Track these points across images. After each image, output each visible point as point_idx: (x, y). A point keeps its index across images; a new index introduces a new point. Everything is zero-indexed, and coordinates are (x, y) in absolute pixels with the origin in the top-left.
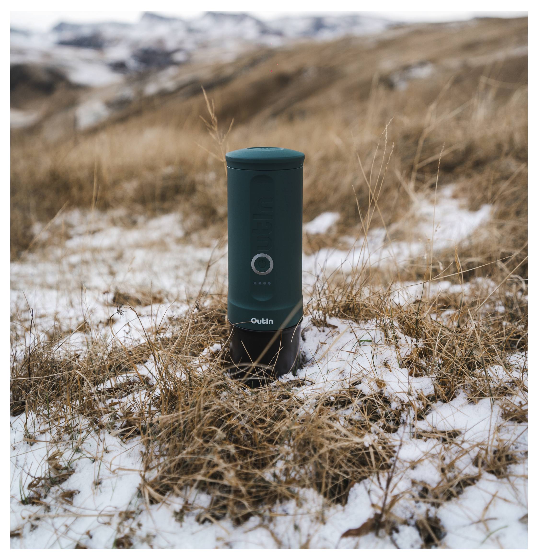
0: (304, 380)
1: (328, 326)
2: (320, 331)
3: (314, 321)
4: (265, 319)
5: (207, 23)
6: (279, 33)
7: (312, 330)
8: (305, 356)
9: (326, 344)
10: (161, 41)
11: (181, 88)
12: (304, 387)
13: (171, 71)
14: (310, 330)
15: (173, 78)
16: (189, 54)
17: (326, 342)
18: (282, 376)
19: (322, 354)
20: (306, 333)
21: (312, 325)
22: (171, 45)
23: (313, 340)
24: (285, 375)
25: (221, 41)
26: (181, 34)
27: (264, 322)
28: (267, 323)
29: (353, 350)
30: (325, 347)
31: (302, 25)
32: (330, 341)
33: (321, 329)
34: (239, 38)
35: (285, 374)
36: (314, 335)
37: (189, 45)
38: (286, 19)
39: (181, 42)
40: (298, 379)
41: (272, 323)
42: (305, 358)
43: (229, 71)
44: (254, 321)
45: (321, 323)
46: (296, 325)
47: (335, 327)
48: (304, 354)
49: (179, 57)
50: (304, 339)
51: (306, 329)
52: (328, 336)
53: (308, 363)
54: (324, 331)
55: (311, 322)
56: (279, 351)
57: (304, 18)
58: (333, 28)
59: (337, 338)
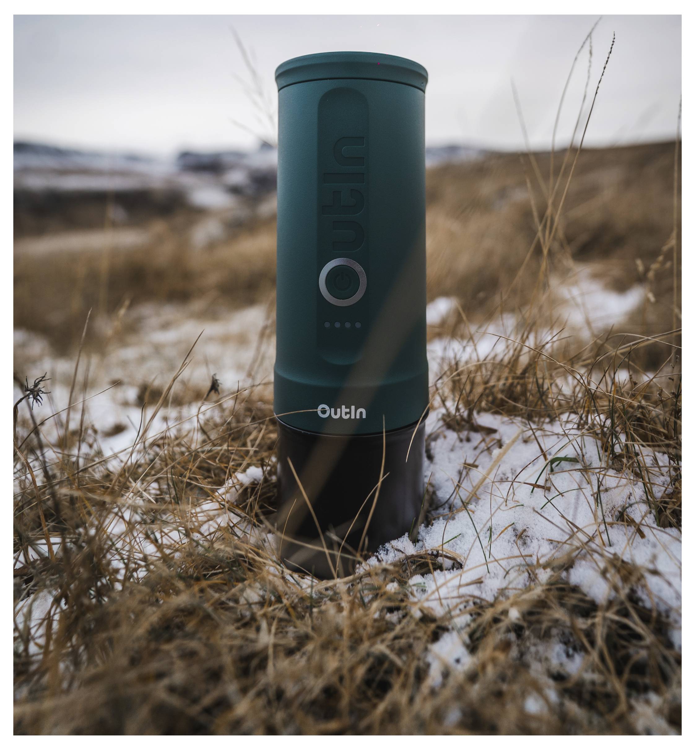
0: (437, 555)
1: (477, 429)
2: (461, 440)
3: (448, 420)
4: (348, 407)
7: (445, 437)
8: (434, 493)
9: (477, 467)
12: (437, 573)
14: (442, 437)
17: (476, 463)
18: (387, 545)
19: (470, 489)
20: (433, 444)
21: (444, 428)
23: (449, 459)
24: (394, 543)
28: (353, 417)
29: (541, 482)
30: (476, 475)
32: (484, 461)
33: (464, 434)
35: (394, 539)
36: (451, 447)
40: (422, 552)
42: (434, 497)
45: (463, 423)
46: (416, 423)
47: (490, 431)
48: (431, 489)
50: (430, 457)
51: (433, 436)
52: (478, 451)
53: (441, 511)
54: (468, 440)
55: (441, 423)
56: (379, 484)
59: (500, 454)
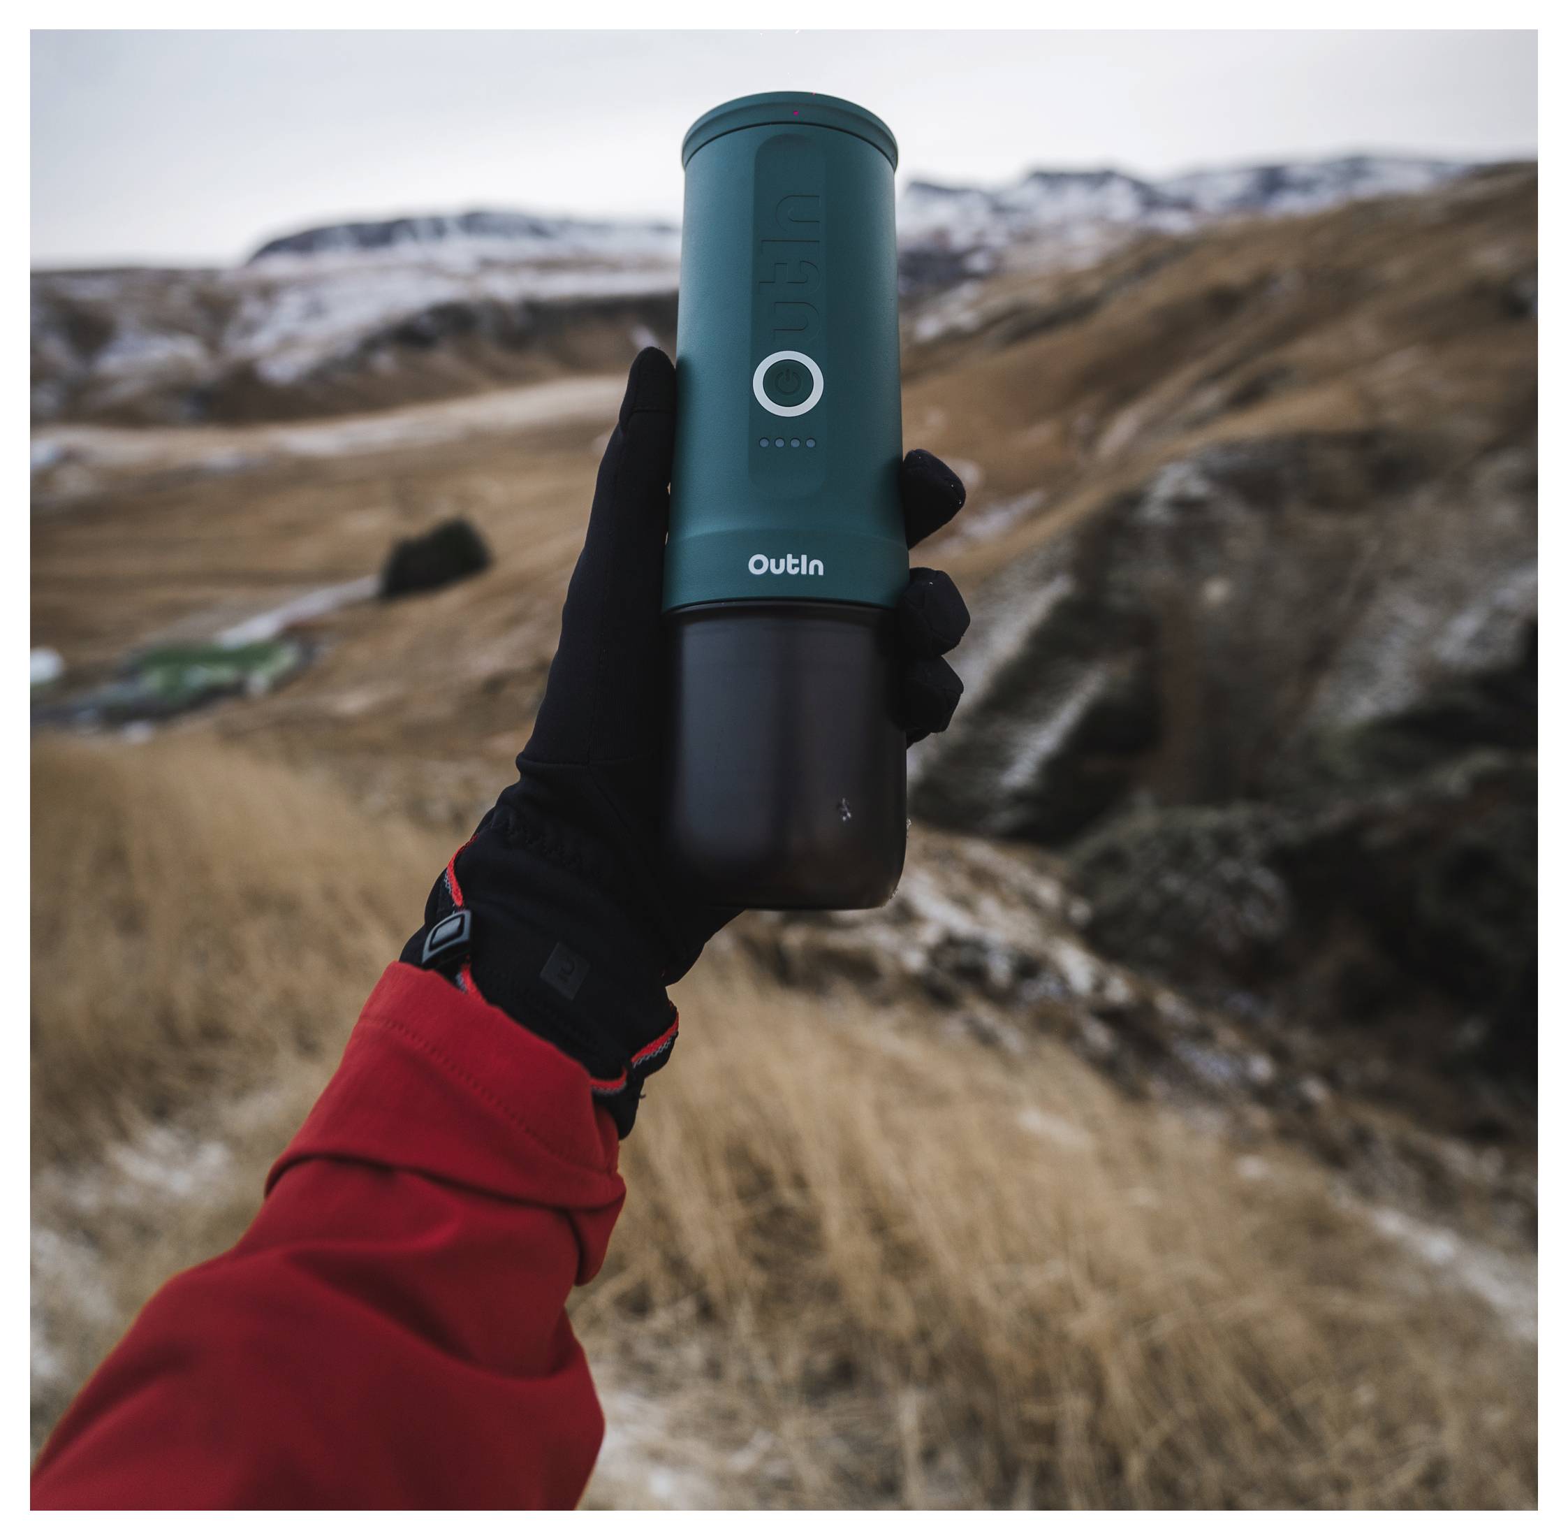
4: (797, 556)
5: (1032, 193)
6: (1185, 205)
10: (941, 235)
11: (991, 323)
13: (968, 291)
15: (972, 305)
16: (998, 258)
22: (961, 238)
25: (1060, 229)
26: (981, 216)
27: (794, 566)
28: (804, 572)
31: (1233, 187)
34: (1100, 219)
37: (997, 238)
38: (1198, 176)
39: (980, 234)
41: (821, 572)
43: (1092, 286)
44: (760, 565)
49: (979, 263)
57: (1236, 171)
58: (1306, 186)
